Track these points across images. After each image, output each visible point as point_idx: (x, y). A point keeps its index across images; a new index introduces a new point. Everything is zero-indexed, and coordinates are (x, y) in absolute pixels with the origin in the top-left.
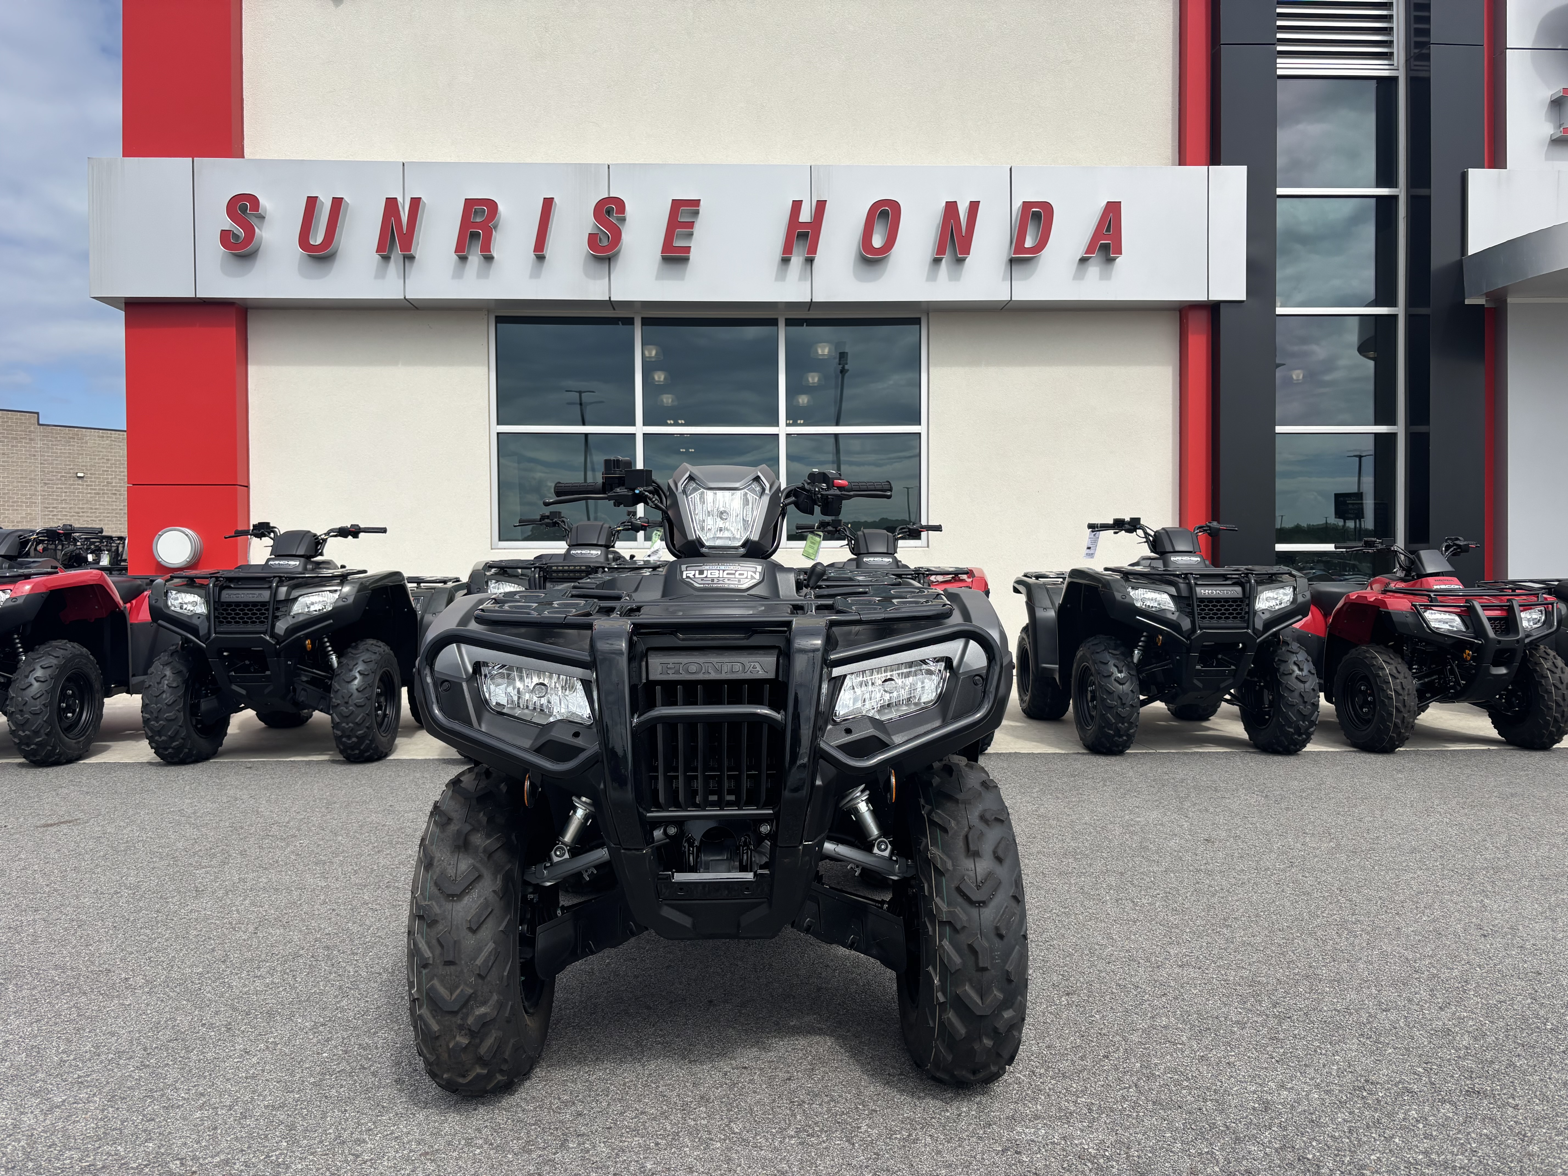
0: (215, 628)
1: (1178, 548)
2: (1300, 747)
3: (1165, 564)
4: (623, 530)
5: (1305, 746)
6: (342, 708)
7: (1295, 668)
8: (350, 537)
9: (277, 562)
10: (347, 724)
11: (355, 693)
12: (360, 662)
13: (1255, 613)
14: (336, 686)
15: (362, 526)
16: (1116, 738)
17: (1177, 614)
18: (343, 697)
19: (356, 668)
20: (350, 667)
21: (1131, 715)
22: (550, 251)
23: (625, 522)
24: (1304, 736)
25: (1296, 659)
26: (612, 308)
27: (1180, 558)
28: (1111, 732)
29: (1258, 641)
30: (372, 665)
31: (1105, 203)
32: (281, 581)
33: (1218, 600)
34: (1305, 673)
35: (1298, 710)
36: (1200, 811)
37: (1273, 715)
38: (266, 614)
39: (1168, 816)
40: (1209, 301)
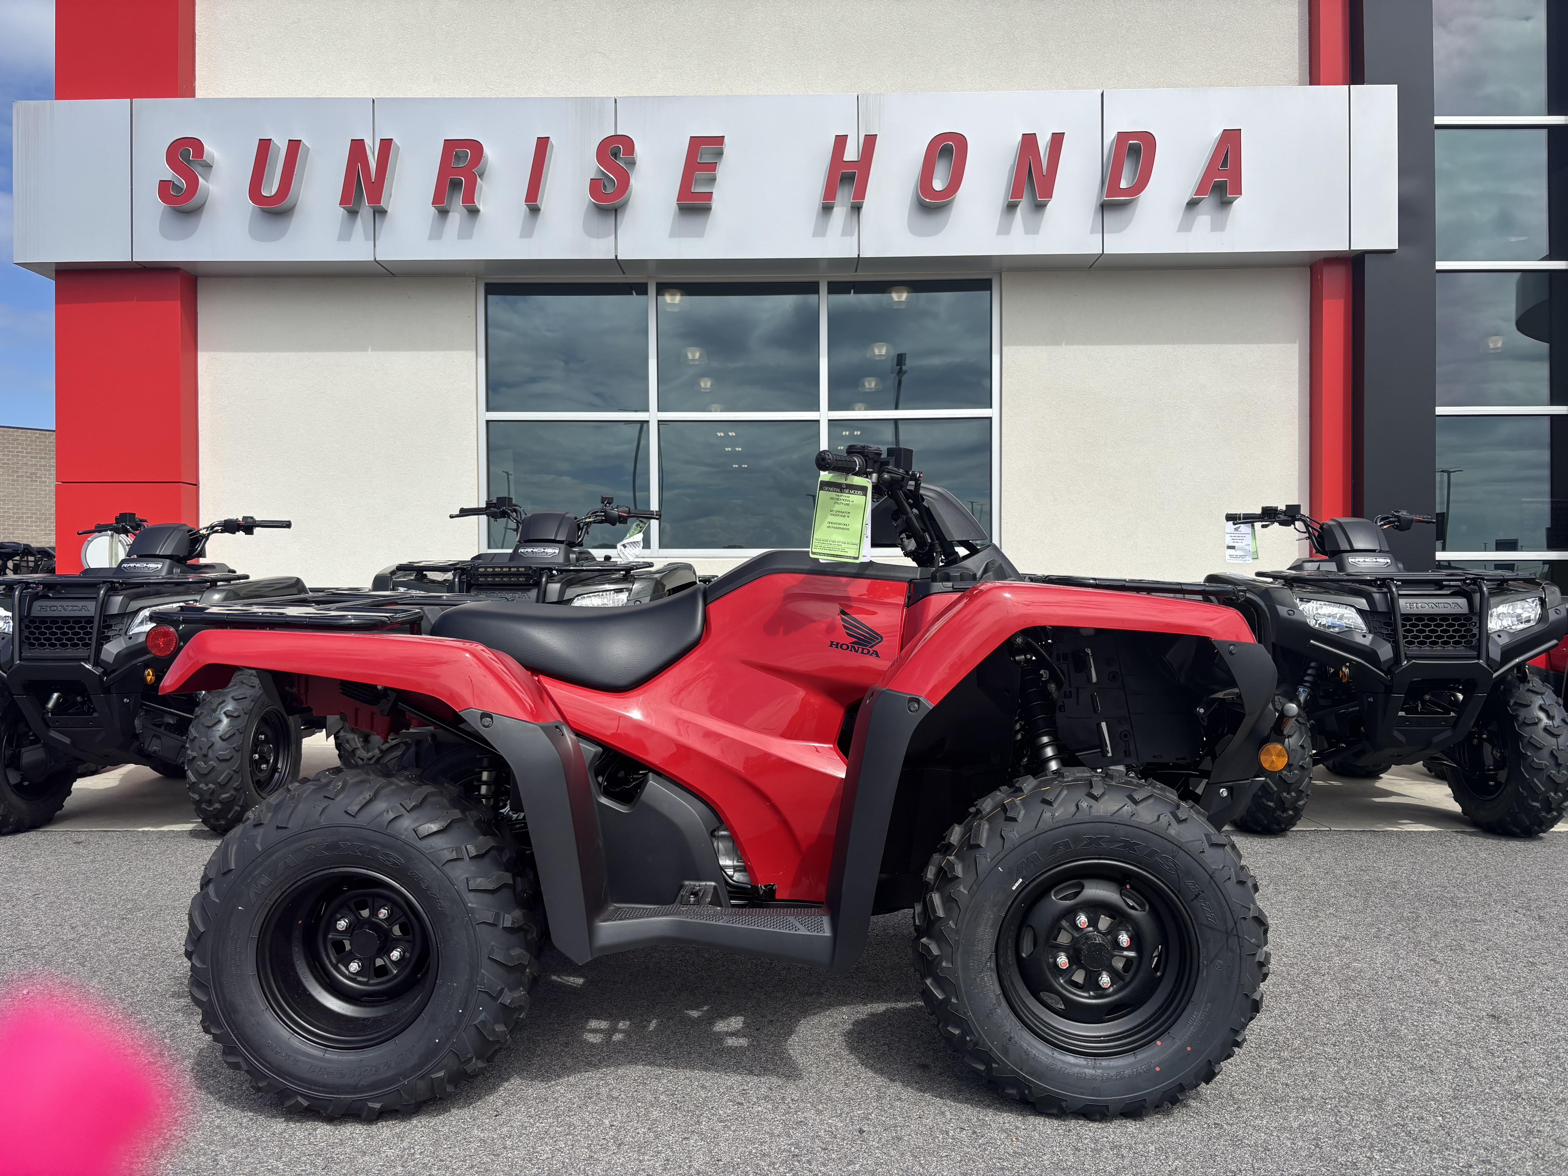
0: (21, 653)
1: (1358, 545)
2: (1547, 828)
3: (1341, 567)
4: (594, 522)
5: (1552, 826)
6: (198, 763)
7: (1542, 715)
9: (132, 565)
10: (207, 785)
11: (219, 744)
12: (229, 699)
13: (1488, 636)
14: (193, 732)
16: (1278, 813)
17: (1370, 637)
18: (201, 748)
19: (222, 708)
20: (214, 706)
21: (1300, 781)
22: (544, 200)
23: (597, 512)
24: (1555, 813)
25: (1541, 702)
26: (621, 272)
27: (1361, 560)
28: (1272, 804)
29: (1495, 675)
30: (247, 704)
31: (1220, 131)
32: (113, 589)
33: (1432, 617)
34: (1557, 722)
35: (1549, 777)
36: (1451, 949)
37: (1503, 781)
38: (91, 633)
39: (1403, 959)
40: (1351, 251)
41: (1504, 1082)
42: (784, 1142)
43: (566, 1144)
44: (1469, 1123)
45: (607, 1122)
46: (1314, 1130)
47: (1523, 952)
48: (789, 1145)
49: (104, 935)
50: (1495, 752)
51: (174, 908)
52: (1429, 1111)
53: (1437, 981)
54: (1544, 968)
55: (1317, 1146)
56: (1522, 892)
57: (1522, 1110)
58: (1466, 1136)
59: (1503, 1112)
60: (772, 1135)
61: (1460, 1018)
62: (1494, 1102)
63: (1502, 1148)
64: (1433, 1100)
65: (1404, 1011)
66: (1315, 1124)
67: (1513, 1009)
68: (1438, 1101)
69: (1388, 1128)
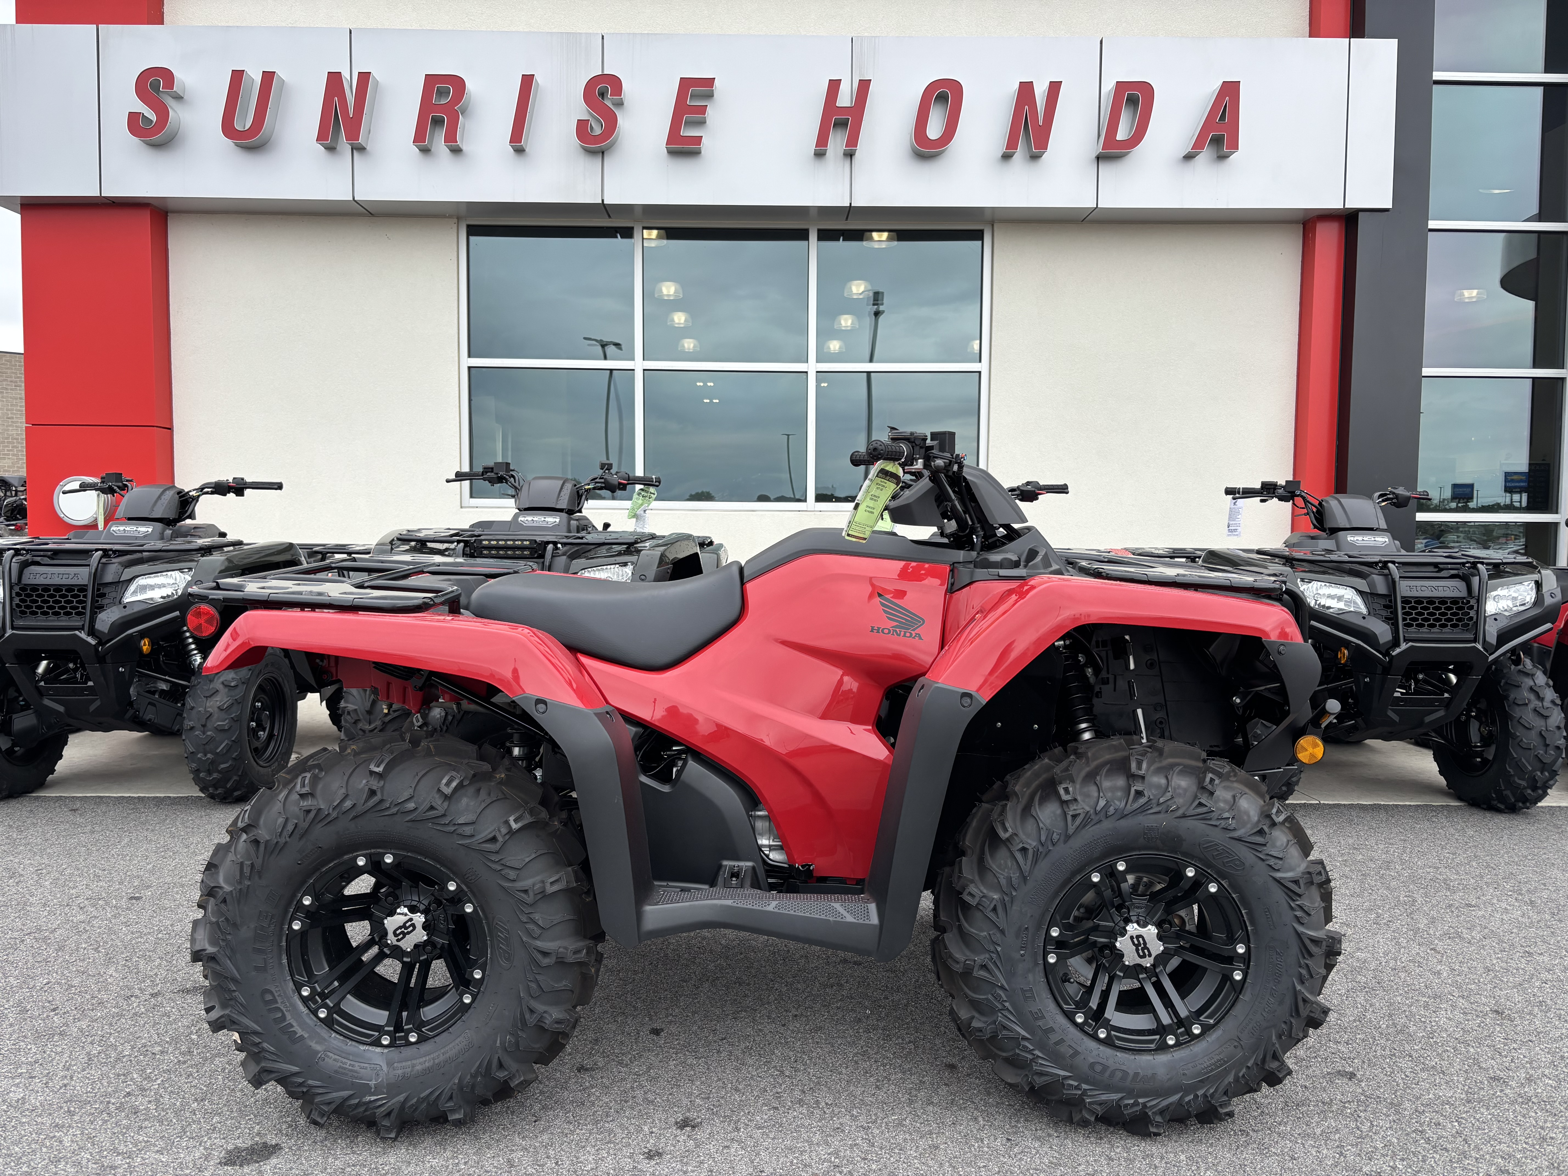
0: (12, 621)
2: (1532, 804)
3: (1340, 546)
4: (594, 488)
6: (198, 733)
7: (1532, 697)
8: (231, 495)
9: (121, 528)
10: (206, 755)
11: (217, 714)
13: (1485, 619)
15: (249, 479)
17: (1369, 618)
18: (198, 718)
19: (219, 678)
22: (530, 141)
23: (596, 478)
25: (1532, 683)
26: (607, 216)
27: (1360, 538)
29: (1491, 658)
31: (1221, 83)
32: (108, 555)
33: (1431, 601)
34: (1547, 703)
36: (1449, 938)
37: (1491, 758)
38: (85, 602)
39: (1405, 948)
40: (1345, 209)
41: (1513, 1084)
42: (822, 1151)
43: (608, 1153)
44: (1484, 1130)
45: (646, 1129)
46: (1337, 1136)
47: (1519, 940)
48: (829, 1154)
49: (115, 917)
50: (1482, 729)
51: (182, 886)
52: (1445, 1116)
53: (1439, 973)
54: (1540, 959)
55: (1341, 1154)
56: (1512, 874)
57: (1533, 1114)
58: (1483, 1143)
59: (1516, 1117)
60: (811, 1143)
61: (1464, 1013)
62: (1507, 1106)
63: (1519, 1156)
64: (1447, 1104)
65: (1411, 1006)
66: (1338, 1131)
67: (1515, 1004)
68: (1452, 1105)
69: (1407, 1134)
